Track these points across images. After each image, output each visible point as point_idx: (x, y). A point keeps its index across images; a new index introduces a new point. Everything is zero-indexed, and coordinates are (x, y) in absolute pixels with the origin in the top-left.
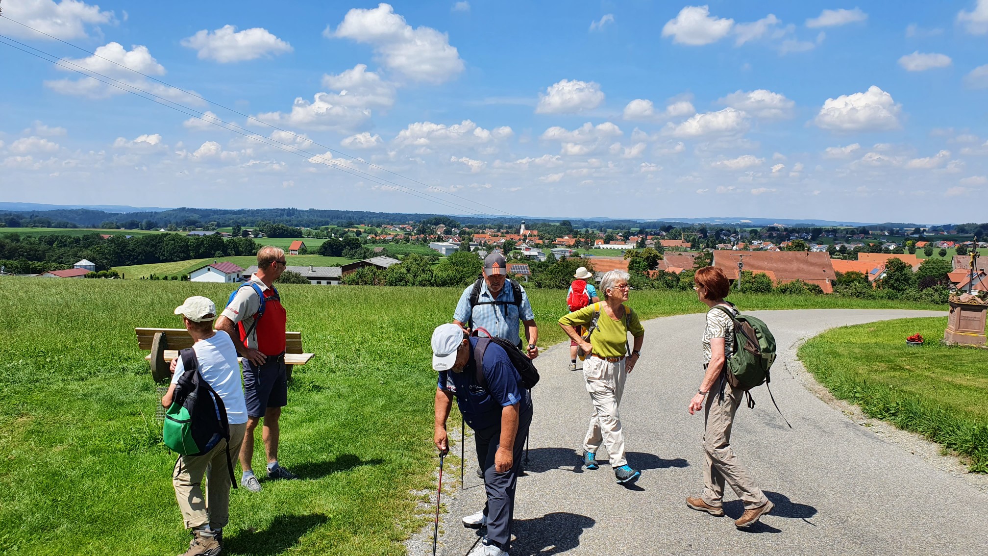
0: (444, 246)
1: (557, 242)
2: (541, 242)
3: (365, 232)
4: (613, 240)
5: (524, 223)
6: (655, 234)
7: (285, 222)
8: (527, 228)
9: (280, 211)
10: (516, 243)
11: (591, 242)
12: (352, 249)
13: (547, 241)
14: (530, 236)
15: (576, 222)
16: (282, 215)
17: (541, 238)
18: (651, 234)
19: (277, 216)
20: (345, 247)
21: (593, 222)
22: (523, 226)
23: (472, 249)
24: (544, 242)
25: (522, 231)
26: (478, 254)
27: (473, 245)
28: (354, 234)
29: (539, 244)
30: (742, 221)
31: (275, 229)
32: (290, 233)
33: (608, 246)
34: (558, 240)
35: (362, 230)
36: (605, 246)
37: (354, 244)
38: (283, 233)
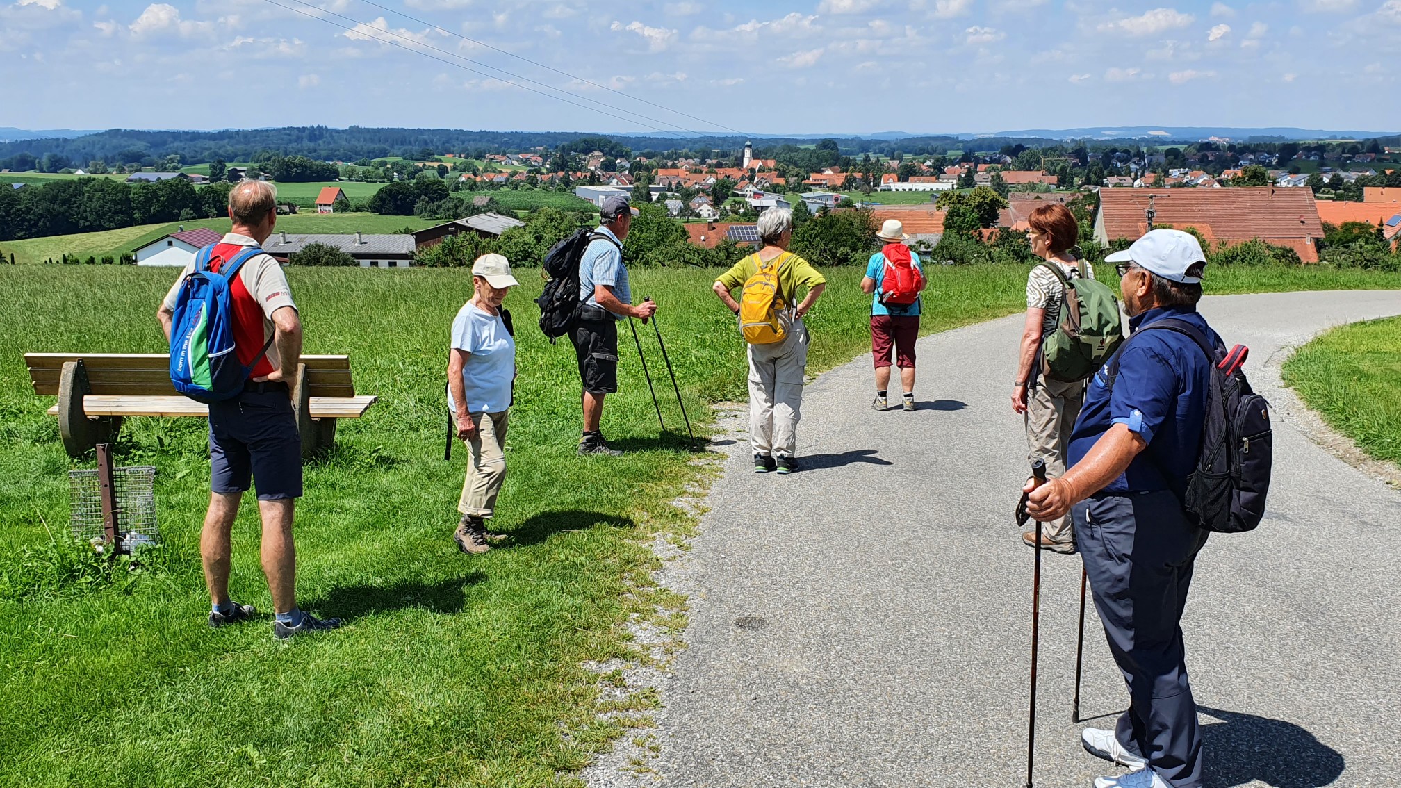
0: (602, 193)
1: (811, 181)
2: (782, 181)
3: (455, 169)
4: (914, 174)
5: (749, 146)
6: (992, 161)
7: (305, 153)
8: (755, 156)
9: (296, 132)
10: (736, 183)
11: (875, 179)
12: (432, 200)
13: (792, 180)
14: (762, 170)
15: (845, 141)
16: (299, 139)
17: (782, 174)
18: (985, 162)
19: (290, 141)
20: (419, 197)
21: (880, 142)
22: (748, 152)
23: (654, 198)
24: (787, 182)
25: (747, 162)
26: (666, 208)
27: (656, 190)
28: (436, 173)
29: (778, 185)
30: (1153, 133)
31: (288, 166)
32: (317, 172)
33: (907, 186)
34: (814, 176)
35: (449, 165)
36: (901, 186)
37: (435, 191)
38: (303, 173)
